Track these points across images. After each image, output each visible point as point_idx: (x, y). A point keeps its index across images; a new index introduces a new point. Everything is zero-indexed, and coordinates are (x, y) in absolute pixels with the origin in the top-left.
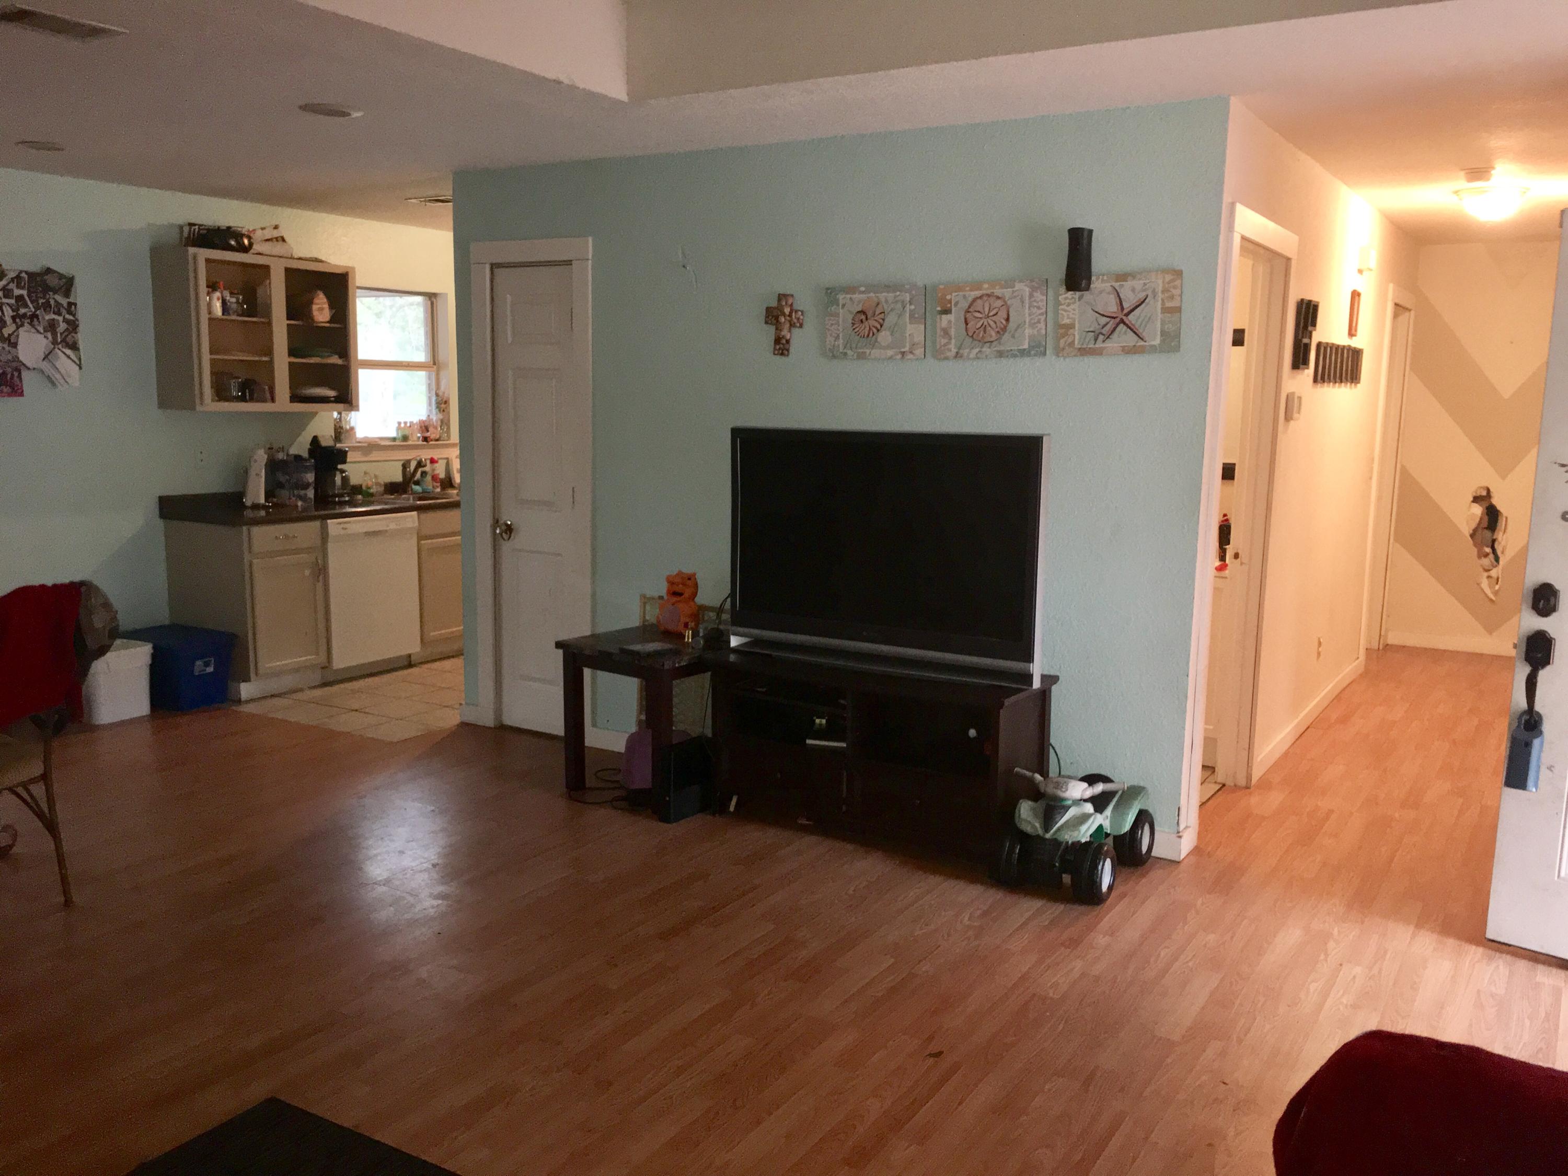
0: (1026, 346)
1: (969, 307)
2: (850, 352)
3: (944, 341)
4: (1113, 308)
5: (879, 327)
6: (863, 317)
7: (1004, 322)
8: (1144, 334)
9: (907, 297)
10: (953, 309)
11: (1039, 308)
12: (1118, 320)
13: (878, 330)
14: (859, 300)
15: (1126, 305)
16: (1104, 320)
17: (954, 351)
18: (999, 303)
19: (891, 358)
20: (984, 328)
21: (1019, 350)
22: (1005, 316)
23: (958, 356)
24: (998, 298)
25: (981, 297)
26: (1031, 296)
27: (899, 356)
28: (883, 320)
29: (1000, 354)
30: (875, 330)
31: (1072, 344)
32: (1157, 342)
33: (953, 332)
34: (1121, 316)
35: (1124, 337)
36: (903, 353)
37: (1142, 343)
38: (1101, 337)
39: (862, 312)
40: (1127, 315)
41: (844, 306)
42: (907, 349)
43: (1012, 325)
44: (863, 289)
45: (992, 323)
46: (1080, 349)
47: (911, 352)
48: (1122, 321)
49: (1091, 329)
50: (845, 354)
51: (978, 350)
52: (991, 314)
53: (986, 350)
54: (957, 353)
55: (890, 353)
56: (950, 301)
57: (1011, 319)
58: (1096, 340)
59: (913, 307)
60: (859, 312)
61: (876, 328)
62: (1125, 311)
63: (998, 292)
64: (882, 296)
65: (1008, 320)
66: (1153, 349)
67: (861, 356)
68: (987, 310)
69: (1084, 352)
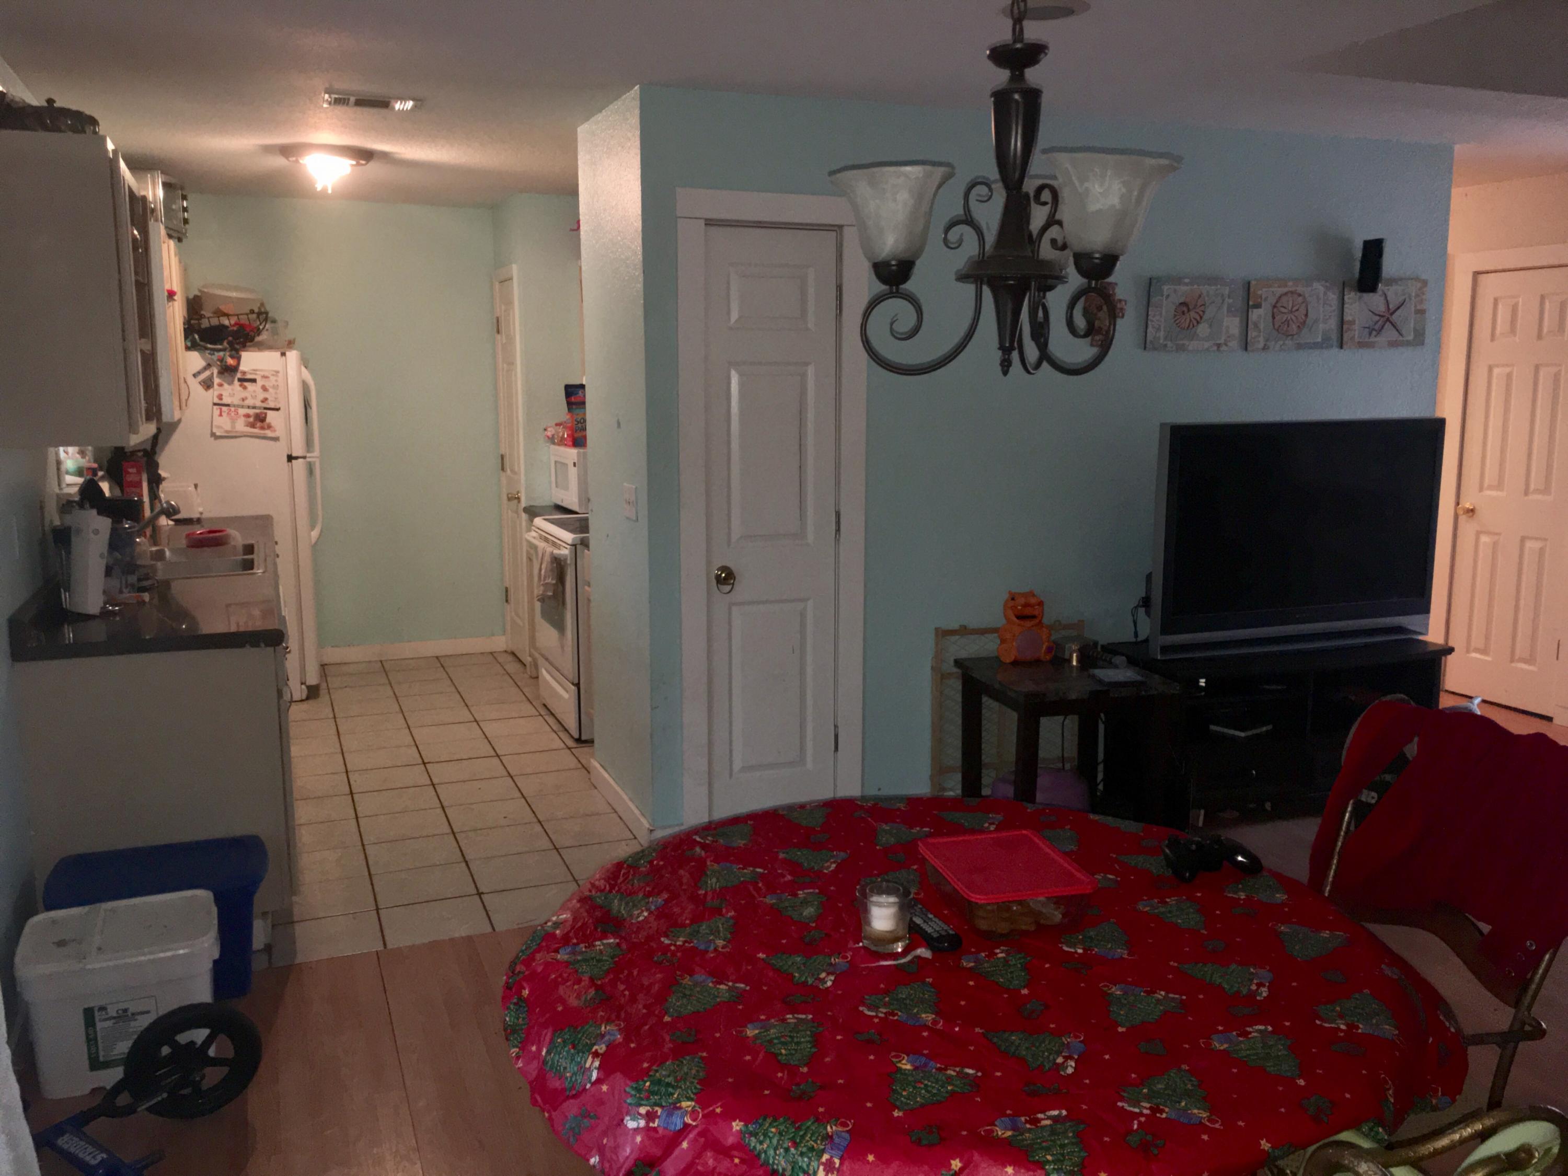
0: (1319, 340)
1: (1277, 302)
2: (1169, 343)
3: (1255, 334)
4: (1382, 308)
5: (1198, 318)
6: (1185, 309)
7: (1303, 317)
8: (1404, 332)
9: (1226, 291)
10: (1263, 305)
11: (1331, 306)
12: (1385, 319)
13: (1198, 322)
14: (1183, 291)
15: (1391, 306)
16: (1377, 318)
17: (1261, 345)
18: (1300, 299)
19: (1207, 349)
20: (1287, 322)
21: (1314, 343)
22: (1305, 312)
23: (1265, 348)
24: (1300, 295)
25: (1286, 294)
26: (1325, 294)
27: (1215, 348)
28: (1204, 312)
29: (1300, 347)
30: (1195, 324)
31: (1353, 338)
32: (1411, 337)
33: (1262, 326)
34: (1387, 315)
35: (1389, 334)
36: (1219, 346)
37: (1401, 338)
38: (1374, 333)
39: (1183, 304)
40: (1392, 314)
41: (1168, 296)
42: (1222, 341)
43: (1309, 321)
44: (1187, 281)
45: (1294, 318)
46: (1359, 342)
47: (1226, 345)
48: (1388, 320)
49: (1367, 326)
50: (1166, 346)
51: (1281, 342)
52: (1295, 309)
53: (1289, 342)
54: (1265, 345)
55: (1207, 345)
56: (1261, 297)
57: (1309, 314)
58: (1370, 334)
59: (1231, 301)
60: (1181, 304)
61: (1195, 319)
62: (1391, 311)
63: (1300, 289)
64: (1205, 289)
65: (1306, 315)
66: (1408, 344)
67: (1181, 348)
68: (1290, 306)
69: (1362, 345)
